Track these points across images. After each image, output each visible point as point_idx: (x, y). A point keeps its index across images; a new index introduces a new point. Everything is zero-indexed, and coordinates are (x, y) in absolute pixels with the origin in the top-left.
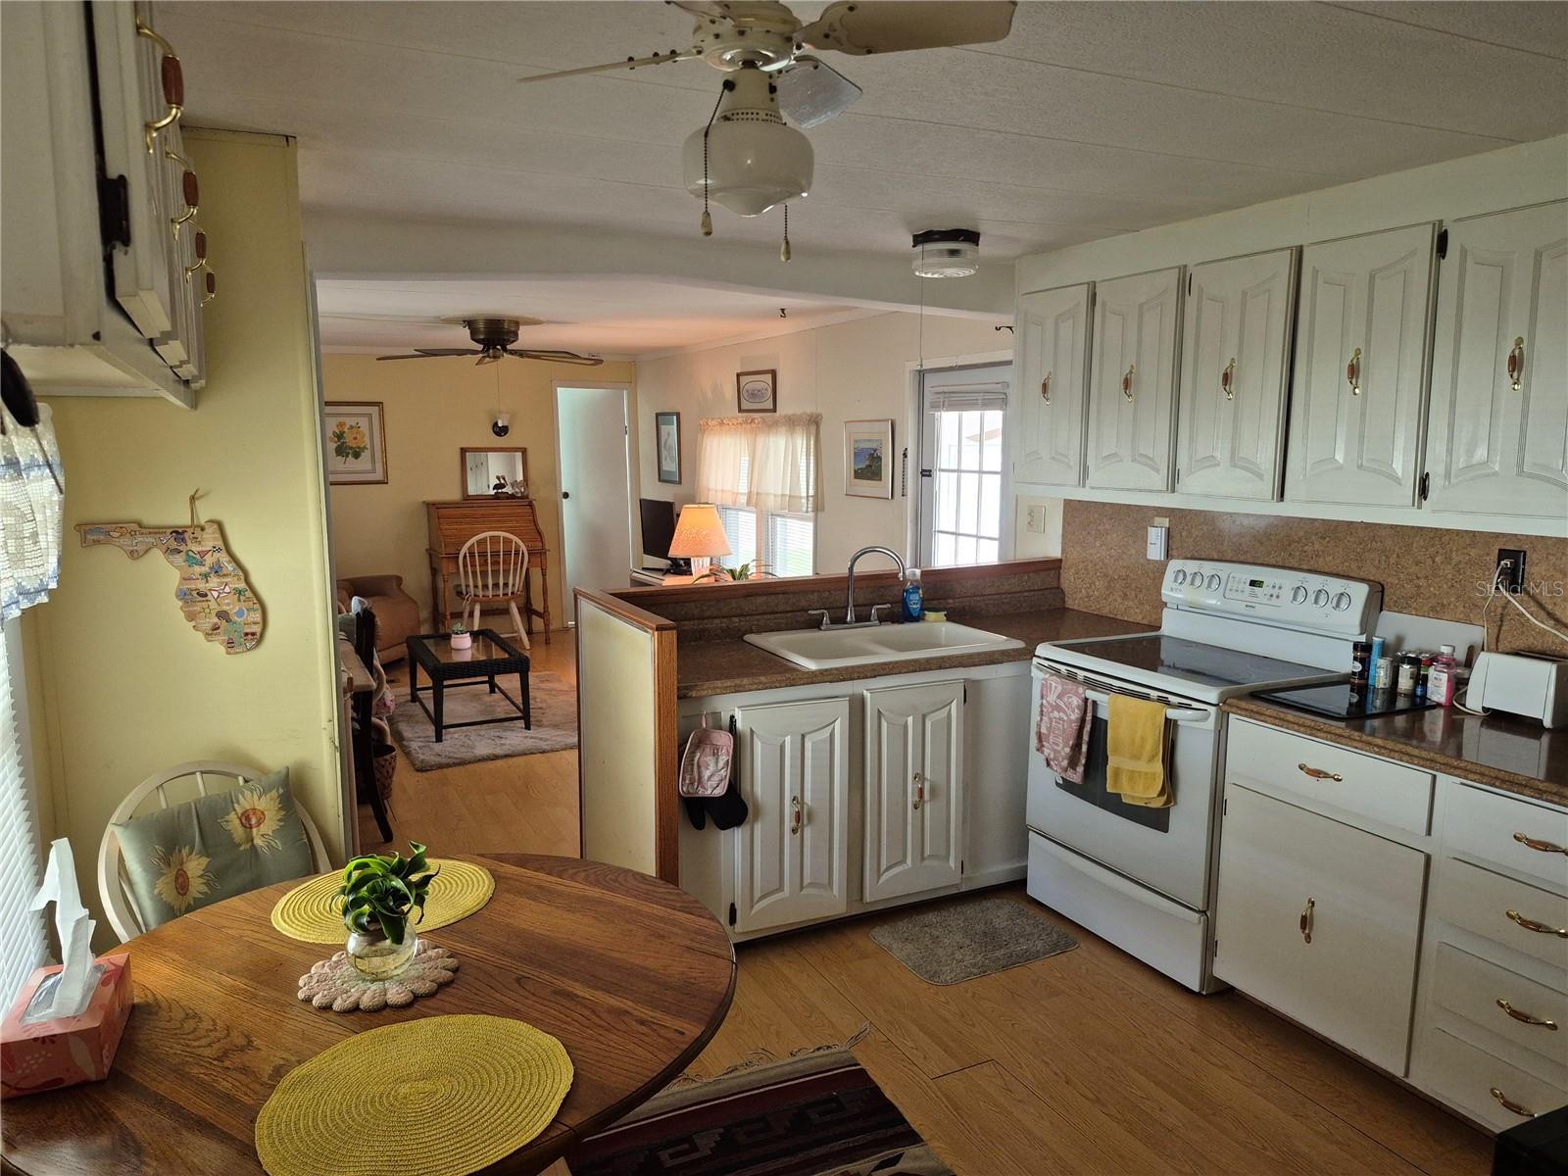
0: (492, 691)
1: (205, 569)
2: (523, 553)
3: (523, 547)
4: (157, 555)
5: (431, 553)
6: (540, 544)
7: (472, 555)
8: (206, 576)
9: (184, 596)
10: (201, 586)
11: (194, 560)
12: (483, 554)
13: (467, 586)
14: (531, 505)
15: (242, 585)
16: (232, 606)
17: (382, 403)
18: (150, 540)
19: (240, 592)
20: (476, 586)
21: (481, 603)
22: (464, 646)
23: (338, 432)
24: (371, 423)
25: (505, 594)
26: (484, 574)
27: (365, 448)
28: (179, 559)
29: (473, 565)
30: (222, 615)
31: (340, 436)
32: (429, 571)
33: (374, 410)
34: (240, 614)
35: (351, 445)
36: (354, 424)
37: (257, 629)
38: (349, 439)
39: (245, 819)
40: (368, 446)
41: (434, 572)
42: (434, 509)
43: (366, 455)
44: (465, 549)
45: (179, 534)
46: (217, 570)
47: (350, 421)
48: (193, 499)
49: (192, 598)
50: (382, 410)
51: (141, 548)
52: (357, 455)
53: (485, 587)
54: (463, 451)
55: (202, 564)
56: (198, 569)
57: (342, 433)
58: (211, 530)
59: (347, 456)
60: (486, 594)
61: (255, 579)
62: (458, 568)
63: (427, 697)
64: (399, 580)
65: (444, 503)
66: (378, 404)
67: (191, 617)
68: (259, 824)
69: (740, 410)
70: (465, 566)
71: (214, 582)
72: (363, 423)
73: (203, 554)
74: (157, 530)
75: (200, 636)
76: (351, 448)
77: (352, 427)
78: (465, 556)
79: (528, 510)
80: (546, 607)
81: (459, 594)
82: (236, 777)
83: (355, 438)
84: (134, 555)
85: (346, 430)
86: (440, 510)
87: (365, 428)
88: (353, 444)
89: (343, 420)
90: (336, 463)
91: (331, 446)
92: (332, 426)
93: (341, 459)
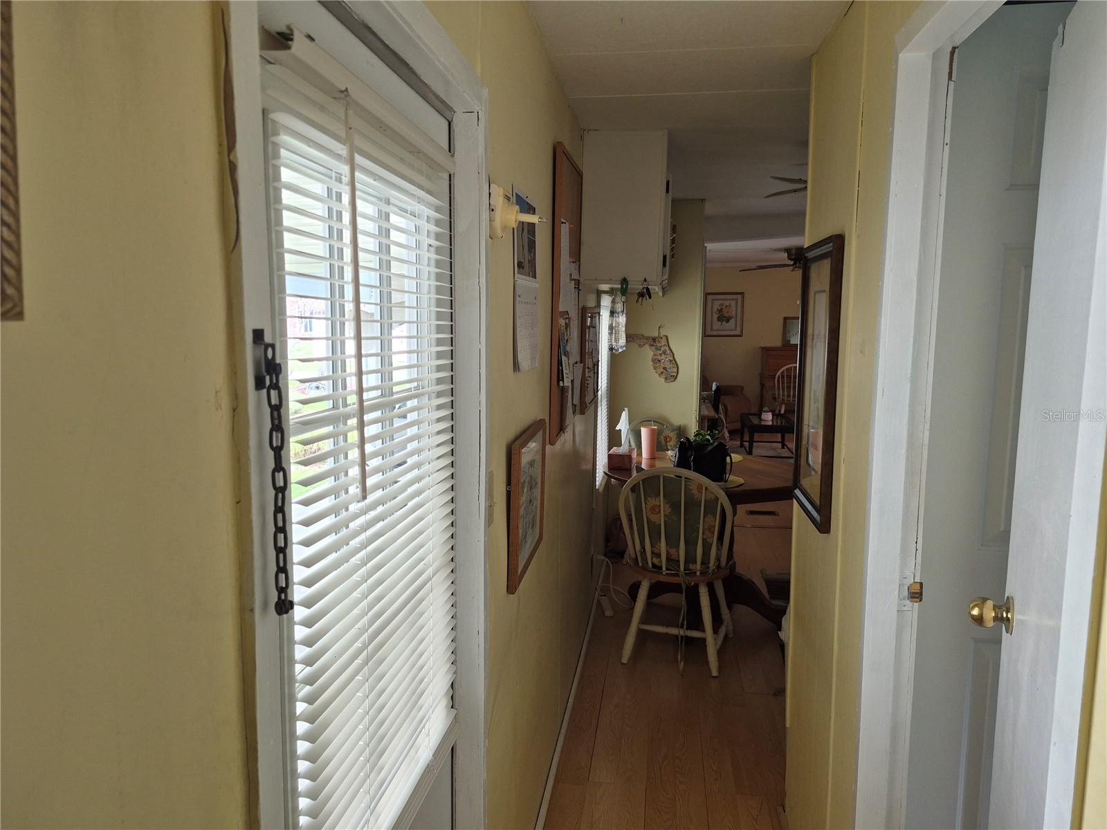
0: (783, 448)
1: (661, 352)
4: (647, 346)
5: (761, 376)
7: (783, 377)
8: (661, 354)
9: (653, 361)
10: (659, 358)
11: (657, 349)
13: (779, 395)
15: (672, 358)
16: (668, 365)
17: (744, 293)
18: (645, 341)
19: (671, 361)
20: (784, 395)
21: (786, 404)
22: (768, 417)
23: (719, 308)
24: (737, 303)
26: (789, 388)
27: (732, 317)
28: (653, 348)
29: (783, 383)
30: (665, 368)
31: (720, 311)
32: (759, 385)
33: (739, 297)
34: (670, 368)
35: (725, 315)
36: (728, 304)
37: (675, 374)
38: (725, 311)
39: (666, 438)
40: (734, 316)
41: (762, 386)
42: (766, 351)
43: (732, 321)
44: (777, 375)
45: (654, 339)
46: (664, 352)
47: (727, 303)
48: (659, 328)
49: (656, 361)
50: (743, 297)
51: (643, 344)
52: (728, 321)
53: (789, 396)
54: (785, 319)
55: (660, 350)
56: (659, 352)
57: (722, 309)
58: (664, 338)
59: (723, 322)
60: (789, 400)
61: (675, 357)
62: (775, 384)
63: (746, 444)
64: (742, 388)
65: (773, 348)
66: (742, 294)
67: (655, 368)
68: (670, 441)
70: (779, 383)
71: (663, 356)
72: (733, 303)
73: (661, 347)
74: (648, 338)
75: (657, 375)
76: (725, 317)
77: (727, 306)
78: (779, 378)
81: (774, 398)
82: (664, 425)
83: (728, 312)
84: (640, 346)
85: (724, 308)
86: (771, 352)
87: (733, 308)
88: (727, 315)
89: (722, 302)
90: (717, 325)
91: (716, 316)
92: (717, 306)
93: (720, 323)
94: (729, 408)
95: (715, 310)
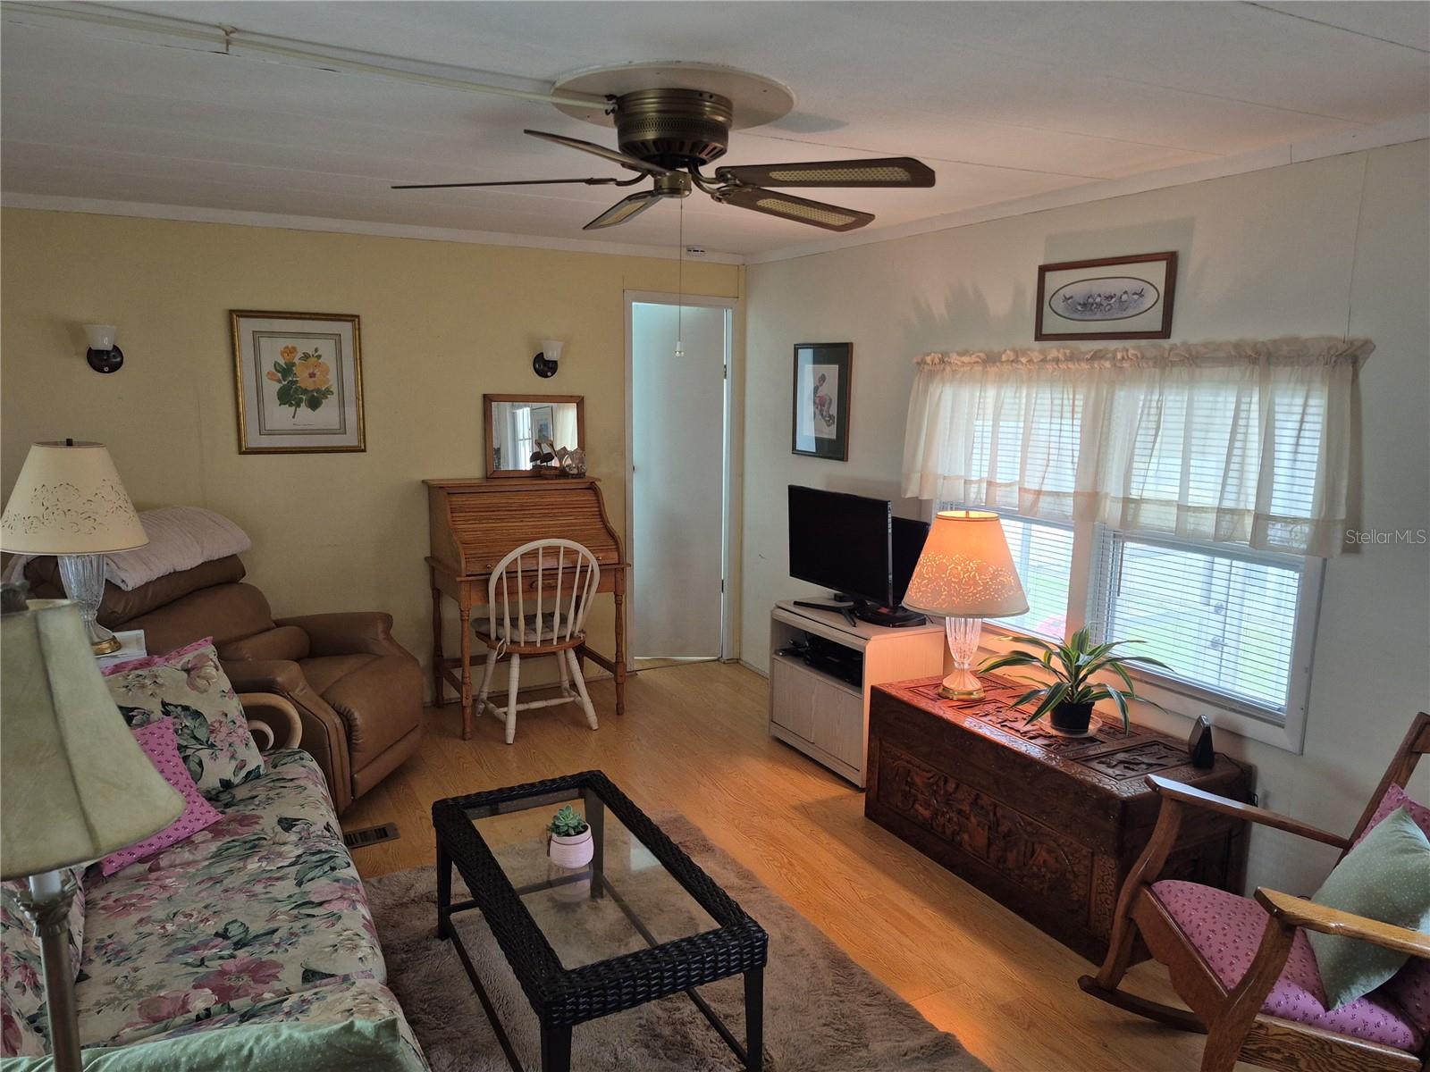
2: (592, 571)
3: (594, 563)
5: (434, 562)
6: (615, 555)
7: (512, 576)
12: (530, 576)
13: (500, 624)
14: (592, 488)
17: (358, 317)
20: (514, 626)
21: (522, 654)
23: (282, 362)
24: (338, 350)
25: (562, 638)
26: (530, 604)
27: (328, 392)
29: (512, 593)
31: (286, 371)
32: (429, 593)
33: (345, 329)
35: (303, 386)
36: (311, 352)
38: (302, 376)
40: (334, 389)
41: (437, 593)
42: (438, 494)
43: (330, 404)
44: (500, 568)
47: (305, 346)
50: (358, 329)
52: (314, 404)
53: (530, 628)
54: (488, 400)
57: (291, 365)
59: (298, 405)
60: (532, 638)
62: (486, 596)
64: (386, 619)
65: (460, 486)
66: (353, 318)
69: (1040, 336)
70: (499, 593)
72: (327, 349)
76: (305, 391)
77: (306, 356)
78: (500, 578)
79: (590, 497)
80: (619, 653)
81: (484, 636)
83: (312, 375)
85: (296, 361)
86: (454, 498)
87: (328, 359)
88: (309, 384)
89: (290, 342)
90: (280, 416)
91: (272, 388)
92: (272, 353)
93: (290, 410)
94: (359, 718)
95: (267, 367)
